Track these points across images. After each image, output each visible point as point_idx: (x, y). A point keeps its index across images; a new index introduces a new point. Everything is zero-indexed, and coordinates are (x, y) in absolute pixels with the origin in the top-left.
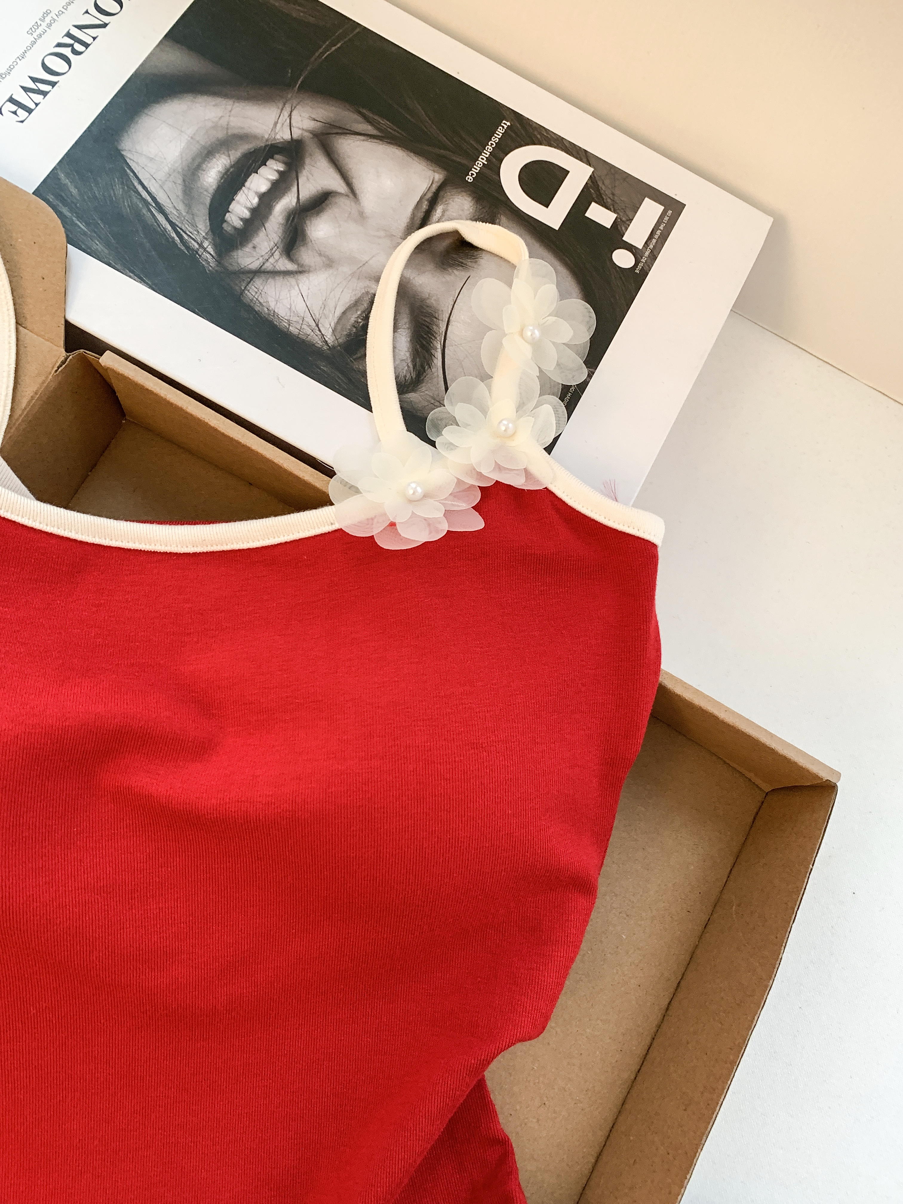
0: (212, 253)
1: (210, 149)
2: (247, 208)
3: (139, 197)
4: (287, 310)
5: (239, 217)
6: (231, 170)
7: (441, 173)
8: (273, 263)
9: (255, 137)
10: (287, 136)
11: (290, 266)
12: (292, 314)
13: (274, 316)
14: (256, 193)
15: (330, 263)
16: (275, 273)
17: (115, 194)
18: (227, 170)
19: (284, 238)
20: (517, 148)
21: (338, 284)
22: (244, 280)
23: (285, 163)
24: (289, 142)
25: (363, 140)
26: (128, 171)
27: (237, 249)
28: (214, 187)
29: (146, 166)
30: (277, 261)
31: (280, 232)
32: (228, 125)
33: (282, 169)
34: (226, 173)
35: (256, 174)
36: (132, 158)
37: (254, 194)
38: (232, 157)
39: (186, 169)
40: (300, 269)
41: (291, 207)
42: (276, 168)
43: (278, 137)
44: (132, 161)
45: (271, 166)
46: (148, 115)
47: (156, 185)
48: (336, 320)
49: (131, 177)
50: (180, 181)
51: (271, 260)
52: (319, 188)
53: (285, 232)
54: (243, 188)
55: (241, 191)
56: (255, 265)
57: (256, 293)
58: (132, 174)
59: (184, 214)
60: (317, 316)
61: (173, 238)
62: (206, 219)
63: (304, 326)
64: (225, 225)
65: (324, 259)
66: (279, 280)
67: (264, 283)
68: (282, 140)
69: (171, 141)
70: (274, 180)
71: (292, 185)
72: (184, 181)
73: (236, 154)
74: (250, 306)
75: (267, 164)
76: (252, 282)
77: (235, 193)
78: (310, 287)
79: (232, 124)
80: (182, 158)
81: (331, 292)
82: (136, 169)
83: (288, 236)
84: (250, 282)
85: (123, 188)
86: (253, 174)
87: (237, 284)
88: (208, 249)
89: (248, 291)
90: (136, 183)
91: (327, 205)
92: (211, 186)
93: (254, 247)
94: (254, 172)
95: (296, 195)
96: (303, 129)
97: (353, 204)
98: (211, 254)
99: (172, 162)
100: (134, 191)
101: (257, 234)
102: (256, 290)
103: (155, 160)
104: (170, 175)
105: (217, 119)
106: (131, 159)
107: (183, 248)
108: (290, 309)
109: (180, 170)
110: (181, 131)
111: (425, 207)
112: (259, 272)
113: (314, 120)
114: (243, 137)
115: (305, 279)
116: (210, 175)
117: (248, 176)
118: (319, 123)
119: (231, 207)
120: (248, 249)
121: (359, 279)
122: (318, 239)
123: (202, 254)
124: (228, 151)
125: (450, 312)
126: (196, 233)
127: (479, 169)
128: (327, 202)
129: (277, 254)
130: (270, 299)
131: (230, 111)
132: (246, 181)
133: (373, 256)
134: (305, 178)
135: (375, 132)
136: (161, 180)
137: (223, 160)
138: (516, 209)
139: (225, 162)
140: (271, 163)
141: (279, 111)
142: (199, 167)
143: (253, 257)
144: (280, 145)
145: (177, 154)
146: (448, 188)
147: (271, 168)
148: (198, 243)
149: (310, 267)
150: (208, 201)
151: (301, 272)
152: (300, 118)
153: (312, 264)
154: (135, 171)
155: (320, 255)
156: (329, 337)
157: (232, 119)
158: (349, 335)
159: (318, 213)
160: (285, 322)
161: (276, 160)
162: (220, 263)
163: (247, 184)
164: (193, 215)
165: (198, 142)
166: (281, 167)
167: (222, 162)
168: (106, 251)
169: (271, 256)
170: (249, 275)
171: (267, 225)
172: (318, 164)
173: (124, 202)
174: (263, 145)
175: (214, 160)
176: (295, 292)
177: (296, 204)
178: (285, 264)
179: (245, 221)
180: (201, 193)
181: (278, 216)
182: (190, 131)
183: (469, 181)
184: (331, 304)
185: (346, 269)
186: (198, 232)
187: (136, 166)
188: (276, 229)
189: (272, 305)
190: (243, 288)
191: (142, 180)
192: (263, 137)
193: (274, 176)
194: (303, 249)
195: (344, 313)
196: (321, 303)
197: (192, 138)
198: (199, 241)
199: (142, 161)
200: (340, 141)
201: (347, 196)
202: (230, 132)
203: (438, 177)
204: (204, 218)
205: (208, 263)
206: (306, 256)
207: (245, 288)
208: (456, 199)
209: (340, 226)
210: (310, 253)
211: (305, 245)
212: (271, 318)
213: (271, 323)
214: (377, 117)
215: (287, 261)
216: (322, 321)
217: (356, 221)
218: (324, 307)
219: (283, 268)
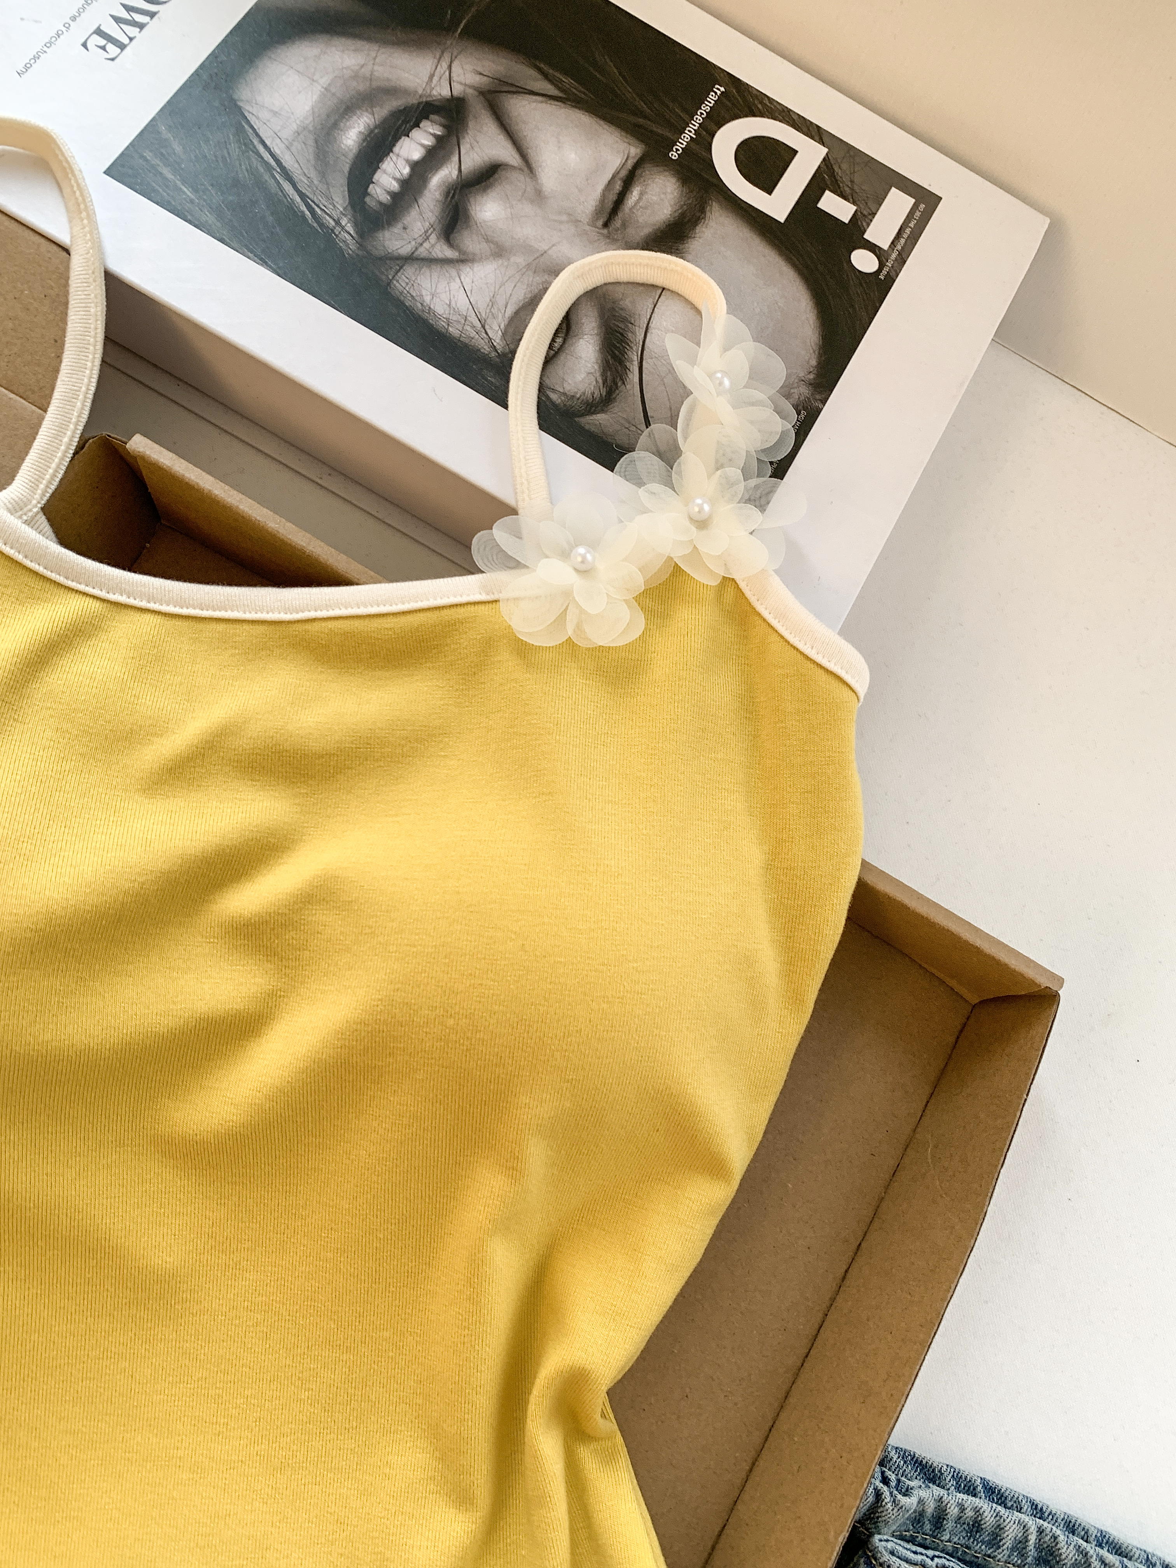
0: (353, 233)
1: (349, 104)
2: (395, 179)
3: (260, 159)
4: (445, 306)
5: (385, 190)
6: (376, 131)
7: (636, 147)
8: (427, 247)
9: (406, 92)
10: (445, 92)
11: (449, 253)
12: (452, 312)
13: (429, 313)
14: (407, 161)
15: (499, 251)
17: (229, 153)
18: (372, 131)
19: (442, 218)
20: (733, 119)
21: (510, 278)
22: (391, 268)
23: (444, 126)
24: (448, 99)
25: (542, 102)
26: (246, 126)
27: (383, 228)
28: (355, 151)
29: (269, 121)
30: (433, 246)
31: (437, 211)
32: (371, 75)
33: (439, 133)
34: (369, 135)
35: (407, 138)
36: (251, 111)
37: (404, 163)
38: (376, 116)
39: (319, 127)
40: (462, 257)
41: (450, 180)
42: (432, 131)
43: (434, 93)
44: (251, 115)
45: (426, 128)
46: (270, 58)
47: (282, 146)
48: (506, 322)
49: (249, 134)
50: (311, 142)
51: (426, 245)
52: (486, 159)
53: (443, 211)
54: (391, 154)
55: (389, 159)
56: (405, 249)
57: (407, 284)
58: (250, 130)
59: (316, 182)
60: (484, 316)
61: (303, 212)
62: (344, 191)
63: (468, 328)
64: (367, 199)
65: (492, 246)
66: (436, 270)
67: (418, 272)
68: (439, 97)
69: (300, 92)
70: (429, 146)
71: (451, 153)
72: (316, 142)
73: (382, 112)
74: (400, 301)
75: (421, 126)
76: (402, 270)
77: (381, 160)
78: (475, 280)
79: (376, 74)
80: (313, 112)
81: (500, 287)
82: (255, 124)
83: (447, 215)
84: (400, 270)
85: (239, 148)
86: (403, 138)
87: (383, 273)
88: (347, 228)
89: (398, 281)
90: (256, 142)
91: (496, 180)
92: (351, 150)
93: (405, 228)
94: (405, 135)
95: (457, 167)
96: (465, 85)
97: (528, 180)
98: (350, 234)
99: (301, 118)
100: (253, 152)
101: (409, 213)
102: (407, 281)
103: (280, 114)
104: (299, 134)
105: (357, 68)
106: (249, 112)
107: (315, 225)
108: (449, 305)
109: (311, 129)
110: (313, 80)
111: (618, 187)
112: (410, 259)
113: (481, 74)
114: (392, 91)
115: (468, 269)
116: (349, 137)
117: (396, 139)
118: (485, 78)
119: (377, 177)
120: (397, 229)
121: (535, 272)
122: (485, 221)
123: (340, 233)
124: (372, 107)
125: (648, 317)
126: (331, 207)
127: (685, 143)
128: (496, 176)
129: (433, 238)
130: (424, 292)
131: (375, 59)
132: (394, 145)
133: (553, 245)
134: (468, 146)
135: (555, 93)
136: (287, 140)
137: (365, 118)
138: (731, 194)
139: (368, 121)
140: (425, 124)
141: (436, 61)
142: (335, 125)
143: (403, 239)
144: (436, 103)
145: (307, 108)
146: (648, 166)
147: (426, 131)
148: (334, 220)
149: (474, 254)
150: (346, 169)
151: (462, 261)
152: (461, 71)
153: (477, 252)
154: (255, 127)
155: (487, 241)
156: (498, 341)
157: (376, 68)
159: (485, 190)
160: (443, 321)
161: (431, 121)
162: (361, 245)
163: (396, 149)
164: (327, 184)
165: (334, 94)
166: (438, 131)
167: (365, 121)
168: (219, 224)
169: (426, 240)
170: (398, 262)
171: (421, 201)
172: (485, 129)
173: (240, 165)
174: (415, 102)
175: (355, 118)
176: (455, 285)
177: (457, 177)
178: (442, 250)
179: (394, 196)
180: (338, 158)
181: (435, 190)
182: (325, 81)
183: (673, 158)
184: (501, 301)
185: (519, 260)
186: (334, 206)
187: (257, 122)
188: (432, 207)
189: (427, 299)
190: (391, 278)
191: (264, 138)
192: (416, 92)
193: (429, 141)
194: (466, 233)
195: (517, 313)
196: (488, 300)
197: (326, 89)
198: (336, 218)
199: (264, 115)
200: (513, 102)
201: (520, 169)
202: (375, 84)
203: (635, 151)
204: (342, 189)
205: (347, 245)
206: (470, 242)
207: (393, 278)
208: (657, 180)
209: (512, 207)
210: (475, 237)
211: (468, 227)
212: (425, 316)
213: (425, 322)
214: (558, 75)
215: (445, 247)
216: (488, 321)
217: (532, 202)
218: (493, 303)
219: (440, 255)
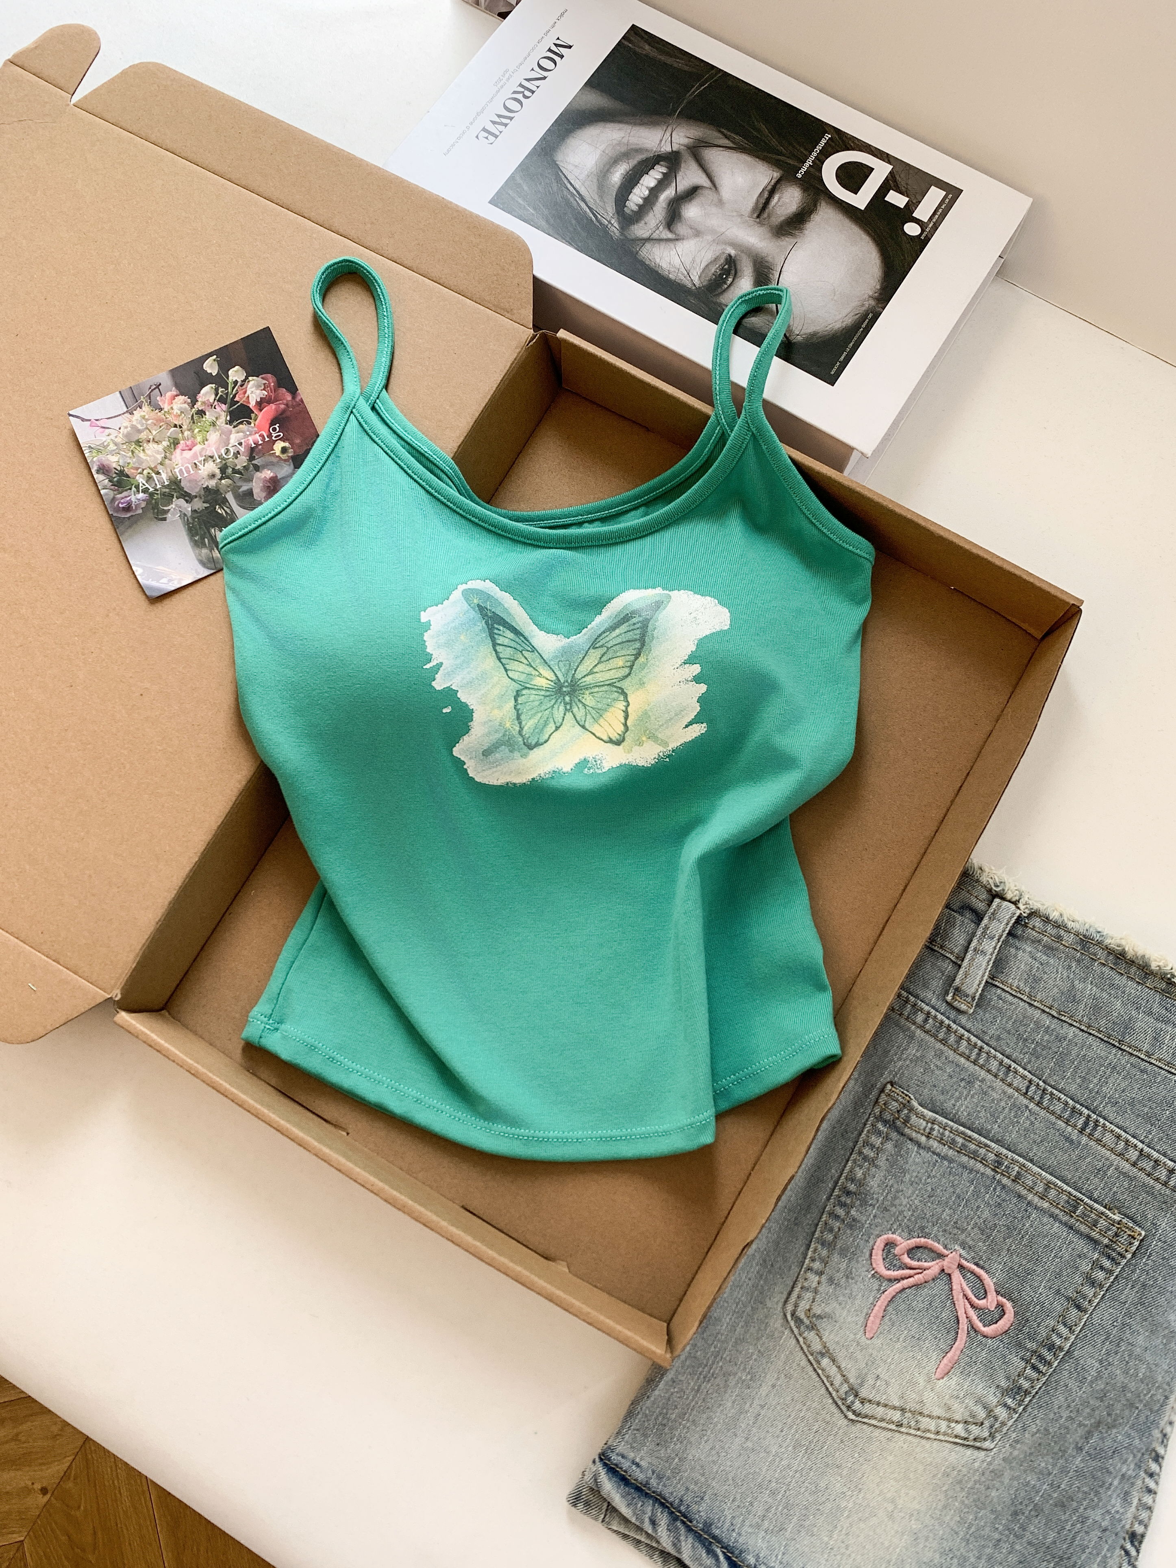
0: (617, 227)
1: (616, 159)
2: (641, 198)
3: (568, 191)
4: (668, 264)
5: (635, 204)
6: (630, 172)
7: (777, 172)
9: (647, 150)
10: (669, 149)
11: (670, 236)
12: (671, 266)
13: (659, 268)
14: (647, 187)
15: (698, 233)
16: (660, 240)
17: (552, 189)
19: (666, 217)
20: (835, 153)
21: (703, 247)
22: (638, 245)
23: (668, 167)
24: (670, 153)
25: (723, 151)
26: (561, 174)
27: (634, 224)
28: (619, 184)
29: (573, 171)
30: (661, 232)
31: (663, 214)
32: (628, 142)
33: (665, 172)
34: (628, 174)
36: (563, 165)
37: (645, 188)
38: (630, 165)
39: (600, 172)
40: (677, 237)
41: (671, 197)
42: (661, 171)
43: (663, 149)
44: (563, 168)
45: (658, 169)
46: (574, 137)
47: (580, 183)
48: (701, 271)
49: (563, 178)
50: (595, 181)
51: (657, 232)
52: (691, 184)
53: (667, 213)
54: (638, 184)
55: (637, 187)
56: (645, 235)
57: (647, 253)
59: (598, 202)
61: (591, 218)
62: (613, 205)
63: (679, 274)
64: (626, 209)
65: (694, 231)
66: (663, 244)
67: (652, 246)
68: (665, 152)
69: (589, 154)
70: (659, 178)
71: (672, 182)
72: (599, 181)
73: (634, 162)
74: (642, 261)
75: (655, 168)
76: (644, 246)
77: (633, 188)
78: (684, 249)
79: (631, 142)
80: (597, 165)
81: (698, 253)
83: (669, 215)
84: (642, 246)
85: (558, 186)
88: (614, 225)
89: (642, 252)
90: (566, 182)
91: (696, 195)
92: (617, 184)
93: (646, 223)
94: (646, 174)
95: (674, 189)
96: (679, 144)
97: (715, 194)
99: (590, 168)
100: (565, 187)
101: (648, 215)
102: (647, 251)
103: (579, 167)
104: (589, 176)
105: (620, 139)
107: (597, 224)
108: (670, 263)
109: (596, 173)
110: (597, 147)
111: (766, 195)
112: (649, 239)
113: (688, 137)
114: (639, 150)
115: (680, 244)
116: (616, 176)
117: (641, 176)
118: (691, 140)
119: (630, 197)
120: (641, 224)
121: (716, 243)
122: (689, 218)
123: (610, 227)
124: (629, 160)
125: (782, 265)
126: (606, 214)
127: (806, 168)
128: (697, 193)
129: (661, 228)
130: (656, 257)
131: (630, 133)
132: (640, 180)
133: (728, 229)
134: (681, 178)
135: (731, 145)
136: (583, 180)
137: (624, 166)
138: (833, 195)
139: (626, 167)
140: (658, 167)
141: (664, 132)
142: (608, 171)
143: (644, 230)
144: (664, 155)
145: (594, 163)
146: (783, 183)
147: (657, 171)
148: (608, 221)
149: (684, 236)
150: (614, 193)
151: (677, 240)
152: (677, 137)
153: (685, 234)
154: (566, 174)
155: (691, 228)
156: (696, 281)
157: (630, 138)
158: (710, 280)
159: (689, 201)
160: (666, 271)
161: (662, 165)
162: (622, 234)
163: (641, 182)
164: (604, 202)
165: (608, 154)
166: (665, 170)
167: (624, 168)
168: (547, 226)
169: (657, 229)
170: (642, 242)
171: (654, 208)
172: (690, 167)
173: (558, 195)
174: (652, 155)
175: (619, 166)
176: (673, 252)
177: (675, 195)
178: (666, 235)
179: (641, 207)
180: (610, 188)
181: (662, 202)
182: (603, 147)
183: (799, 177)
184: (698, 259)
185: (710, 238)
186: (608, 214)
187: (566, 171)
188: (661, 211)
189: (658, 260)
190: (638, 250)
191: (571, 180)
192: (652, 150)
193: (659, 176)
194: (679, 224)
195: (707, 266)
196: (691, 260)
197: (604, 152)
199: (570, 168)
200: (706, 151)
201: (710, 188)
202: (630, 147)
203: (776, 174)
205: (615, 234)
206: (681, 229)
207: (640, 250)
208: (789, 190)
209: (705, 209)
210: (684, 227)
211: (680, 221)
212: (657, 269)
213: (657, 272)
214: (732, 135)
215: (668, 232)
216: (691, 271)
217: (716, 205)
218: (694, 261)
219: (665, 237)
